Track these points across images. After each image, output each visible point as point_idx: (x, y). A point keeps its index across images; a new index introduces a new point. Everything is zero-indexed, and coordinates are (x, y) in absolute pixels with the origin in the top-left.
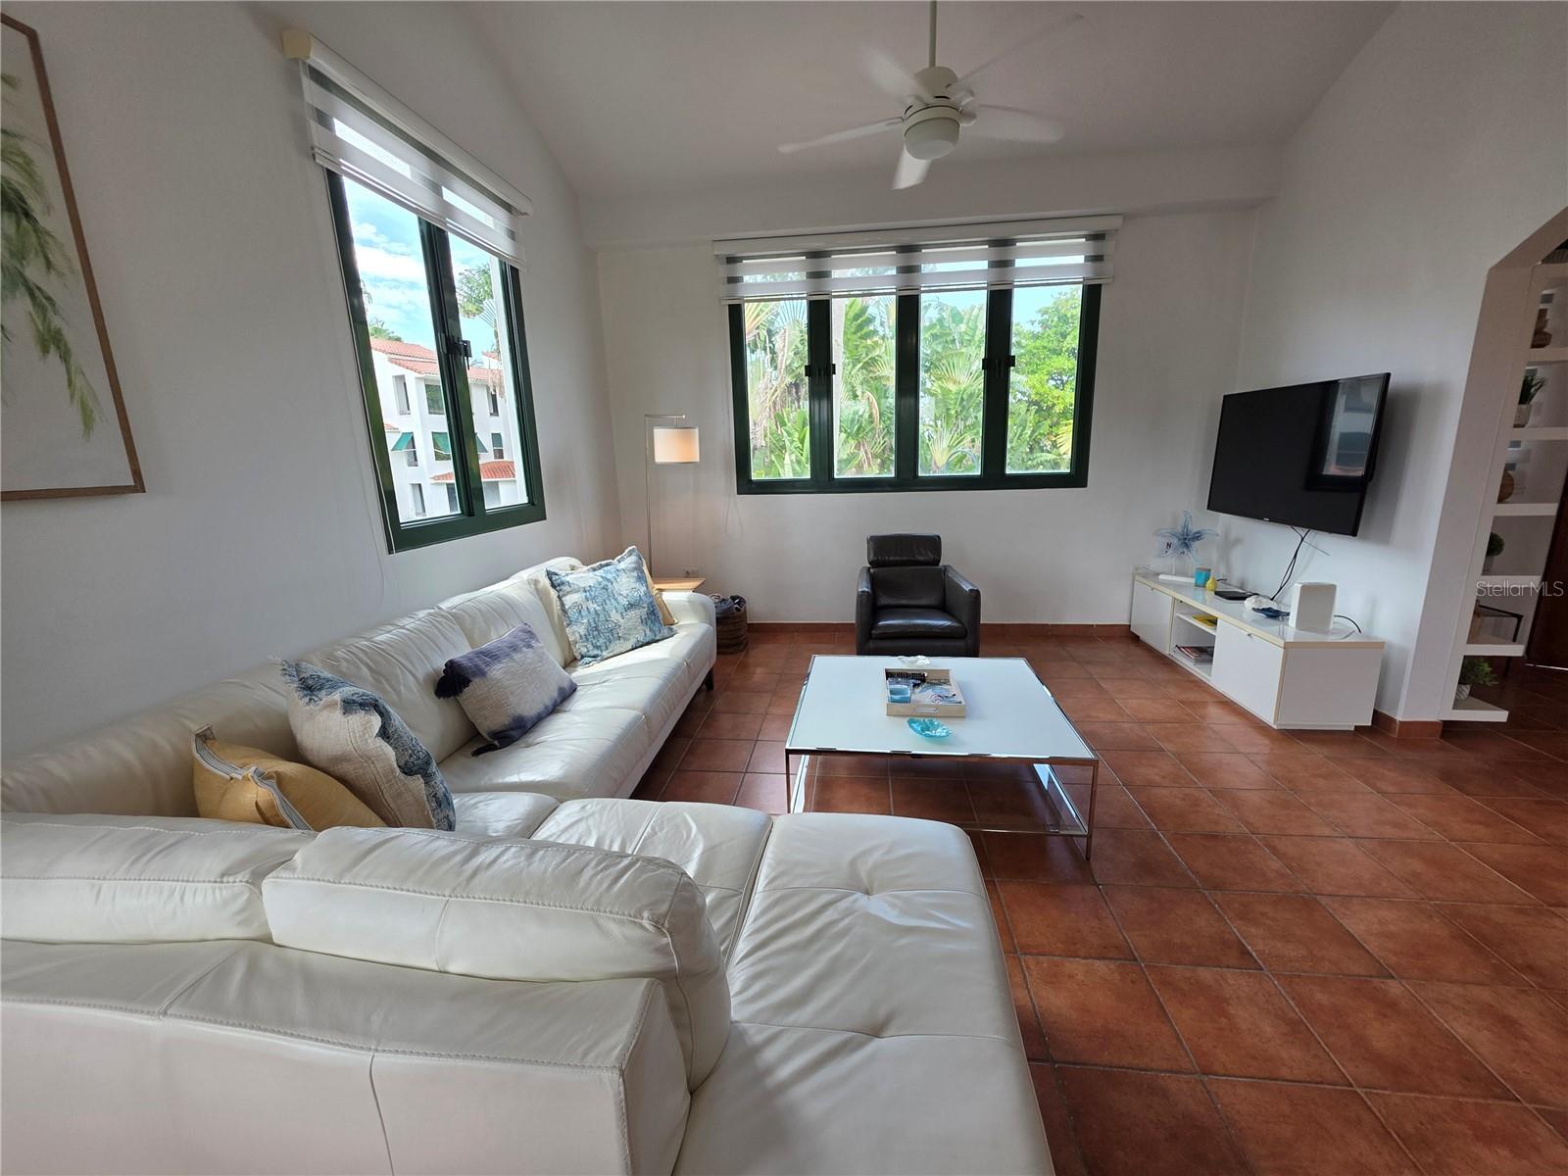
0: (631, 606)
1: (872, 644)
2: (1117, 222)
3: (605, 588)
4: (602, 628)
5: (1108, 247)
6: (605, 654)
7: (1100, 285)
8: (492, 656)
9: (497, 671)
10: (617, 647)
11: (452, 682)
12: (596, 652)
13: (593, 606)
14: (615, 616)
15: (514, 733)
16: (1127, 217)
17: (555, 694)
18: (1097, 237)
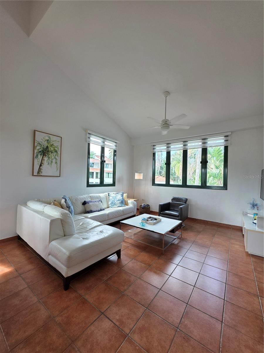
0: (119, 200)
1: (161, 215)
2: (230, 133)
3: (116, 197)
4: (113, 203)
5: (229, 138)
6: (113, 207)
7: (228, 146)
8: (92, 202)
9: (91, 204)
10: (115, 206)
11: (84, 203)
12: (111, 206)
13: (113, 199)
14: (116, 201)
15: (90, 212)
16: (232, 132)
17: (99, 209)
18: (226, 136)
